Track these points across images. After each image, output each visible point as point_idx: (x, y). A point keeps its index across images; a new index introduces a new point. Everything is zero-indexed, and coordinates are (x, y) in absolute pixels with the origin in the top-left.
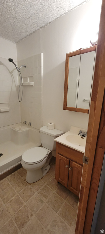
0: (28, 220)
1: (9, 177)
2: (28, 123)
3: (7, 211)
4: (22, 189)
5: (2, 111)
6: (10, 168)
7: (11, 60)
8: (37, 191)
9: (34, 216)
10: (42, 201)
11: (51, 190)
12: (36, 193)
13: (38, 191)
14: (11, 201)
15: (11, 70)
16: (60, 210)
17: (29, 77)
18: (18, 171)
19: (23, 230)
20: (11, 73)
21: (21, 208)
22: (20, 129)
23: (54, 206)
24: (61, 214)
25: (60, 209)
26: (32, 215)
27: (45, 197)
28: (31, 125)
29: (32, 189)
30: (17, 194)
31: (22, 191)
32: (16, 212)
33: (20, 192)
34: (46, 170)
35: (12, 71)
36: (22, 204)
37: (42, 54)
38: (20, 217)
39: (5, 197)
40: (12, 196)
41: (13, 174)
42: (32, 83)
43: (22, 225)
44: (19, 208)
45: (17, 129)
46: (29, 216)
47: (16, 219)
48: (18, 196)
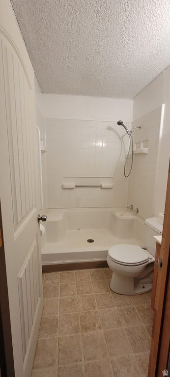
0: (94, 330)
1: (92, 270)
2: (135, 208)
3: (78, 303)
4: (101, 292)
5: (103, 187)
6: (96, 260)
7: (120, 123)
8: (119, 306)
9: (102, 331)
10: (119, 323)
11: (139, 319)
12: (116, 308)
13: (119, 308)
14: (85, 296)
15: (121, 135)
16: (140, 353)
17: (143, 141)
18: (105, 269)
19: (85, 334)
20: (121, 139)
21: (91, 311)
22: (121, 215)
23: (135, 342)
24: (140, 360)
25: (142, 354)
26: (100, 327)
27: (126, 322)
28: (138, 212)
29: (114, 301)
30: (94, 294)
31: (100, 293)
32: (85, 310)
33: (97, 294)
34: (144, 287)
35: (123, 137)
36: (94, 308)
37: (163, 106)
38: (87, 319)
39: (81, 289)
40: (87, 293)
41: (98, 269)
42: (146, 150)
43: (86, 328)
44: (90, 309)
45: (118, 214)
46: (97, 326)
47: (82, 317)
48: (93, 296)
